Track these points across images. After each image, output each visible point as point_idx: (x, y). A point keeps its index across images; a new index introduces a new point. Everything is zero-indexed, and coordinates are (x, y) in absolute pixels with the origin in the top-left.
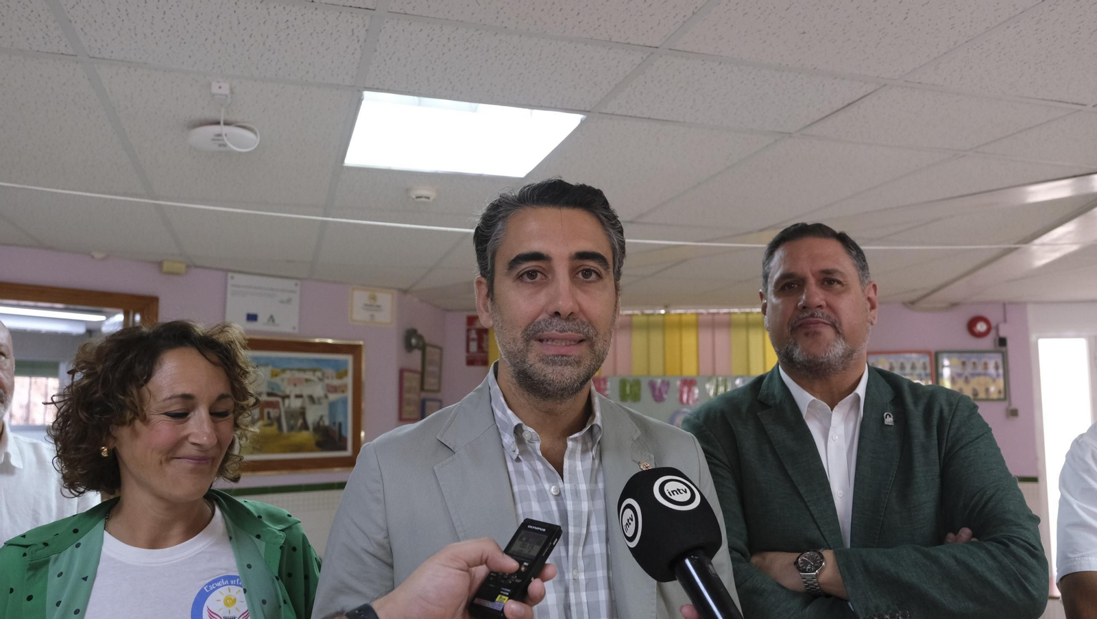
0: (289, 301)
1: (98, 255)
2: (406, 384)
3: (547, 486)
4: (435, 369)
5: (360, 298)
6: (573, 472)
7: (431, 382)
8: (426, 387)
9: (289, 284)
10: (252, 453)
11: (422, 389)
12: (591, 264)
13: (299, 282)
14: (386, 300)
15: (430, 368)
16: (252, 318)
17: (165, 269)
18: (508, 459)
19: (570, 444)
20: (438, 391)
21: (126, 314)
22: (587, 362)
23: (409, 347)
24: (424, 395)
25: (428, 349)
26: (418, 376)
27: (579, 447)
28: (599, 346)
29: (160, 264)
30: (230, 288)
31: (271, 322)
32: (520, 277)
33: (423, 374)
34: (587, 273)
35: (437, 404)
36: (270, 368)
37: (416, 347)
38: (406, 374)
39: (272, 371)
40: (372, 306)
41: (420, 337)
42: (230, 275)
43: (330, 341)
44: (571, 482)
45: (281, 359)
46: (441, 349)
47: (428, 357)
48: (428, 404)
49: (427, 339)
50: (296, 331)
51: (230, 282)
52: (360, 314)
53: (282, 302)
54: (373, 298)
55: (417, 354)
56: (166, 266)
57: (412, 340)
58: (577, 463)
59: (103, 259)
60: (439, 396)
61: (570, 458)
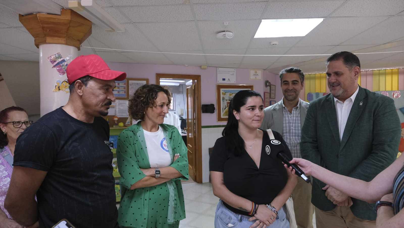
0: (233, 74)
1: (186, 65)
2: (266, 96)
3: (289, 116)
4: (274, 92)
5: (252, 72)
6: (293, 113)
7: (272, 96)
8: (271, 97)
9: (233, 70)
10: (225, 116)
11: (270, 98)
12: (295, 82)
13: (235, 69)
14: (260, 72)
15: (272, 92)
16: (224, 79)
17: (202, 68)
18: (283, 111)
19: (293, 109)
20: (275, 98)
21: (193, 80)
22: (294, 95)
23: (266, 86)
24: (271, 99)
25: (272, 86)
26: (269, 94)
27: (295, 109)
28: (297, 93)
29: (201, 66)
30: (218, 72)
31: (229, 81)
32: (285, 84)
33: (270, 93)
34: (295, 83)
35: (275, 102)
36: (229, 93)
37: (268, 86)
38: (266, 94)
39: (230, 94)
40: (256, 74)
41: (270, 83)
42: (218, 68)
43: (245, 85)
44: (293, 115)
45: (232, 91)
46: (275, 86)
47: (272, 88)
48: (272, 102)
49: (271, 83)
50: (235, 83)
51: (218, 70)
52: (252, 77)
53: (231, 75)
54: (256, 72)
55: (269, 87)
56: (202, 67)
57: (267, 84)
58: (294, 111)
59: (187, 66)
60: (275, 100)
61: (293, 111)
